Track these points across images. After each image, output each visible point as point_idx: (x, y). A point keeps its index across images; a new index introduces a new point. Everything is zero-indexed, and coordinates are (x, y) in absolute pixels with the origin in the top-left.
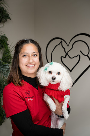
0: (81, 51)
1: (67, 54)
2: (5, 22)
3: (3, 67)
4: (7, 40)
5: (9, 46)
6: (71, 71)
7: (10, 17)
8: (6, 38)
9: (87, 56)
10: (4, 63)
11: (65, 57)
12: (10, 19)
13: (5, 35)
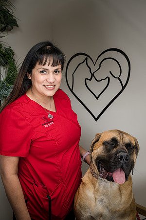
0: (110, 72)
1: (93, 75)
2: (11, 30)
3: (7, 90)
4: (13, 54)
5: (15, 62)
6: (97, 98)
7: (17, 23)
8: (11, 51)
9: (119, 78)
10: (8, 84)
11: (90, 80)
12: (18, 26)
13: (10, 47)
